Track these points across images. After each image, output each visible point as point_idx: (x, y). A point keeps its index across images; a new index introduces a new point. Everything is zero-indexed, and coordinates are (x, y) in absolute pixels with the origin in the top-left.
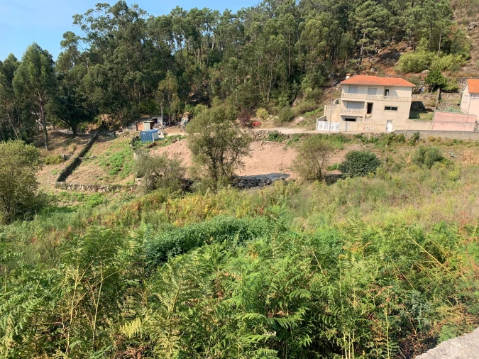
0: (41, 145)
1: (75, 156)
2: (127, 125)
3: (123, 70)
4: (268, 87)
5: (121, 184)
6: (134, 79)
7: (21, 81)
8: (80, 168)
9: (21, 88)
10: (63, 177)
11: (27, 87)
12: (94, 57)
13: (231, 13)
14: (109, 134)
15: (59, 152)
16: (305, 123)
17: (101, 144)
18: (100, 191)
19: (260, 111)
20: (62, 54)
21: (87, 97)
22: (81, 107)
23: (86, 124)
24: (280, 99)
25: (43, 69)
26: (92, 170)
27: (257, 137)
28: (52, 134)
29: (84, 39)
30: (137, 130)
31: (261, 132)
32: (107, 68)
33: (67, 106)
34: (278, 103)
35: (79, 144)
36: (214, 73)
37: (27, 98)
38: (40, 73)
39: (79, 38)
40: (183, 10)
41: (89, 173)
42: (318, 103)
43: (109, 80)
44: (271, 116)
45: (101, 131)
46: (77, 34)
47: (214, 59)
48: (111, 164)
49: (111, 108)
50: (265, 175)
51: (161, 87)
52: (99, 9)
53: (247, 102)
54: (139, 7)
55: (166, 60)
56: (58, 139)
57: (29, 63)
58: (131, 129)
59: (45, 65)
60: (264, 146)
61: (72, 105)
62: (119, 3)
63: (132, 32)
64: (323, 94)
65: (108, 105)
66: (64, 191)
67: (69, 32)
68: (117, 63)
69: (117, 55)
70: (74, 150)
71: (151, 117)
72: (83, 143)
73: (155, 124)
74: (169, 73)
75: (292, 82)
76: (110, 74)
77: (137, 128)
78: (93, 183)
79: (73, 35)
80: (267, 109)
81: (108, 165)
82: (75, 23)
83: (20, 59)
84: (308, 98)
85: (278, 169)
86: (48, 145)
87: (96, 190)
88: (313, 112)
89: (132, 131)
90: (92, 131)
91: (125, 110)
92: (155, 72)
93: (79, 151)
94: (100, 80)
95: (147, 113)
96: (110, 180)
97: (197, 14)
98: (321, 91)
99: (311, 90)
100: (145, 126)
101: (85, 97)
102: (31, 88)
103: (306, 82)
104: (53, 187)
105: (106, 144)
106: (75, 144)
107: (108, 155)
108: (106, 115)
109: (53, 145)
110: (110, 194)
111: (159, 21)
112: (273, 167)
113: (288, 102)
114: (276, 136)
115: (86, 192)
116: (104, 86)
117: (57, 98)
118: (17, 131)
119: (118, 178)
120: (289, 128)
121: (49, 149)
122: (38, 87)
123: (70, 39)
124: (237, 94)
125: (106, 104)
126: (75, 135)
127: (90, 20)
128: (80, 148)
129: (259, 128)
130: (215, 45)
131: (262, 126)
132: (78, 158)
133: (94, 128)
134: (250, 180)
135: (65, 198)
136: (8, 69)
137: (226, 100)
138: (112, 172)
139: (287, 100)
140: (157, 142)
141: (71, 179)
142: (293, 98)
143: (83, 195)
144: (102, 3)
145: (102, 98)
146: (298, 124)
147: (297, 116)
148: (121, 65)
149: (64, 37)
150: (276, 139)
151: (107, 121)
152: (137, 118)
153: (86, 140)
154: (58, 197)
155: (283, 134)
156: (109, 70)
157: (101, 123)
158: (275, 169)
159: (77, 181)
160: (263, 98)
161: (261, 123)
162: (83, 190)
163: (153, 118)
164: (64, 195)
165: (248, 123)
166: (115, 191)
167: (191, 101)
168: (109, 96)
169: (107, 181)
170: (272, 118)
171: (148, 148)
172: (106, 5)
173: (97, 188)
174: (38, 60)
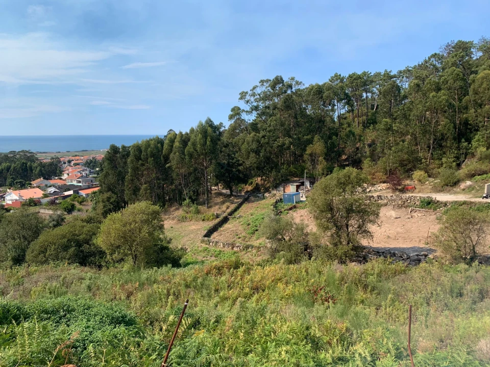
0: (203, 204)
1: (225, 215)
2: (276, 187)
3: (273, 137)
4: (429, 147)
5: (254, 244)
6: (284, 144)
7: (192, 150)
8: (226, 226)
9: (191, 156)
10: (209, 234)
11: (195, 155)
12: (254, 126)
13: (392, 74)
14: (258, 195)
15: (215, 210)
16: (473, 189)
17: (250, 205)
18: (235, 249)
19: (417, 174)
20: (231, 124)
21: (244, 162)
22: (239, 171)
23: (243, 185)
24: (444, 160)
25: (209, 139)
26: (235, 229)
27: (406, 204)
28: (215, 193)
29: (247, 111)
30: (284, 192)
31: (410, 198)
32: (261, 135)
33: (226, 169)
34: (442, 164)
35: (232, 203)
36: (370, 135)
37: (195, 164)
38: (206, 143)
39: (243, 111)
40: (342, 76)
41: (231, 231)
43: (262, 146)
44: (431, 179)
45: (254, 192)
46: (242, 108)
47: (371, 122)
48: (251, 223)
49: (262, 171)
50: (404, 249)
51: (308, 151)
52: (262, 85)
53: (402, 164)
54: (296, 79)
55: (319, 124)
56: (218, 199)
57: (198, 135)
58: (279, 191)
59: (210, 136)
60: (413, 214)
61: (230, 169)
62: (277, 78)
63: (285, 102)
65: (260, 169)
66: (207, 246)
67: (236, 107)
68: (270, 131)
69: (270, 124)
71: (299, 180)
72: (235, 203)
73: (301, 187)
74: (316, 138)
75: (460, 142)
76: (263, 141)
77: (284, 190)
78: (231, 241)
79: (239, 109)
80: (426, 172)
81: (249, 225)
82: (241, 98)
84: (480, 159)
85: (423, 242)
86: (208, 203)
87: (233, 248)
88: (485, 176)
89: (278, 193)
90: (247, 192)
91: (274, 173)
92: (305, 137)
93: (229, 211)
94: (254, 146)
95: (297, 176)
96: (247, 239)
97: (354, 78)
99: (485, 149)
100: (291, 189)
101: (241, 162)
102: (199, 155)
103: (479, 140)
104: (199, 242)
105: (254, 204)
106: (229, 204)
107: (252, 215)
108: (259, 179)
109: (212, 204)
110: (243, 253)
111: (312, 89)
112: (418, 240)
113: (454, 163)
114: (429, 203)
115: (224, 249)
116: (257, 152)
118: (186, 191)
119: (254, 238)
120: (451, 194)
121: (208, 207)
122: (203, 154)
123: (236, 112)
124: (390, 159)
125: (258, 168)
126: (231, 195)
127: (254, 95)
128: (233, 207)
129: (412, 192)
130: (377, 106)
131: (417, 190)
132: (227, 217)
133: (249, 189)
134: (383, 252)
135: (206, 253)
136: (185, 140)
137: (379, 162)
138: (251, 231)
139: (454, 161)
140: (297, 205)
141: (215, 236)
142: (462, 159)
143: (221, 251)
144: (265, 79)
145: (255, 163)
146: (464, 190)
147: (463, 180)
148: (273, 133)
149: (232, 111)
150: (430, 206)
151: (260, 183)
152: (284, 181)
153: (239, 200)
154: (201, 251)
155: (438, 201)
156: (262, 138)
157: (255, 185)
158: (420, 241)
159: (220, 238)
160: (422, 159)
161: (416, 187)
162: (222, 246)
163: (301, 181)
164: (206, 250)
165: (400, 187)
166: (248, 250)
167: (342, 164)
168: (261, 161)
169: (244, 240)
170: (432, 182)
171: (288, 210)
172: (267, 81)
173: (233, 246)
174: (206, 132)
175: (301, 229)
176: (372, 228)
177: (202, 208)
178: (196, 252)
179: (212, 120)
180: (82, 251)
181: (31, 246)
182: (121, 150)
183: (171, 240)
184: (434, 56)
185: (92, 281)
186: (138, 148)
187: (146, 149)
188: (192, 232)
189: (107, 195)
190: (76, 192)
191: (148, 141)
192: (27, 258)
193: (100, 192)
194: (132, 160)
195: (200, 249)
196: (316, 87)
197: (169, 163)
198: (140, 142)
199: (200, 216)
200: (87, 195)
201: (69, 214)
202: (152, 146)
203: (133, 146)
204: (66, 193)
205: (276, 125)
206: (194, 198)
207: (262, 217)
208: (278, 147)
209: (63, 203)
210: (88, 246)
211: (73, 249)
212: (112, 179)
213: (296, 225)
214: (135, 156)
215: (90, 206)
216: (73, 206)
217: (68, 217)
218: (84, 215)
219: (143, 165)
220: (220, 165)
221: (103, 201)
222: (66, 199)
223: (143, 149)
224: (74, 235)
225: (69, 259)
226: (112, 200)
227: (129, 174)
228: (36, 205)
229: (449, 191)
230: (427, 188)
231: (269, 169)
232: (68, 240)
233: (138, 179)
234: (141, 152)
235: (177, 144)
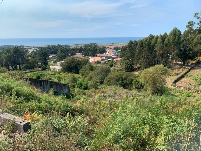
0: (169, 68)
7: (167, 42)
8: (183, 79)
9: (166, 45)
10: (175, 82)
11: (169, 45)
15: (176, 71)
17: (195, 70)
18: (190, 91)
20: (186, 30)
21: (193, 49)
22: (189, 53)
23: (190, 60)
25: (177, 37)
26: (189, 81)
28: (174, 64)
29: (197, 23)
33: (183, 52)
35: (185, 69)
37: (168, 49)
38: (175, 39)
39: (195, 23)
41: (187, 82)
45: (196, 64)
46: (194, 22)
48: (199, 80)
56: (176, 66)
57: (172, 35)
59: (178, 36)
61: (185, 52)
66: (175, 87)
67: (191, 21)
70: (182, 71)
72: (187, 69)
78: (188, 87)
79: (193, 22)
81: (197, 80)
82: (195, 17)
83: (168, 34)
86: (172, 68)
87: (189, 90)
90: (192, 64)
101: (192, 49)
102: (170, 45)
104: (170, 85)
105: (198, 70)
106: (183, 69)
107: (198, 75)
108: (200, 58)
109: (174, 68)
110: (196, 93)
115: (184, 90)
117: (180, 49)
118: (162, 62)
121: (172, 70)
122: (173, 45)
123: (191, 24)
126: (184, 65)
128: (185, 71)
132: (183, 75)
133: (193, 63)
135: (174, 91)
136: (163, 38)
138: (199, 83)
141: (178, 83)
149: (188, 23)
151: (200, 60)
153: (188, 68)
157: (197, 61)
159: (181, 85)
162: (183, 89)
164: (174, 89)
166: (198, 93)
169: (195, 87)
173: (189, 89)
174: (176, 34)
177: (169, 70)
179: (177, 28)
180: (124, 83)
181: (105, 78)
182: (134, 42)
187: (145, 42)
189: (127, 61)
190: (112, 59)
191: (146, 39)
192: (104, 82)
193: (124, 60)
194: (138, 47)
195: (171, 88)
197: (154, 48)
198: (142, 39)
200: (117, 61)
201: (111, 67)
202: (148, 41)
203: (140, 41)
204: (109, 60)
209: (109, 63)
210: (126, 81)
211: (121, 81)
212: (129, 55)
214: (140, 45)
219: (143, 49)
221: (125, 64)
225: (119, 85)
226: (129, 63)
227: (137, 53)
228: (99, 63)
232: (119, 78)
233: (140, 55)
234: (143, 43)
235: (159, 40)
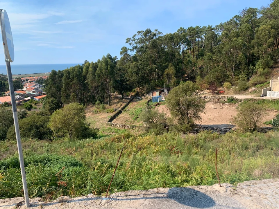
0: (107, 103)
1: (120, 109)
2: (148, 93)
3: (146, 64)
4: (232, 69)
5: (136, 125)
6: (152, 69)
7: (99, 72)
8: (121, 115)
9: (99, 76)
10: (111, 120)
11: (102, 75)
12: (135, 58)
13: (212, 27)
14: (138, 98)
15: (114, 107)
16: (256, 92)
17: (134, 103)
18: (126, 128)
19: (226, 84)
20: (122, 57)
21: (129, 79)
22: (127, 84)
23: (129, 92)
24: (240, 76)
25: (109, 66)
26: (125, 117)
27: (220, 101)
28: (114, 97)
29: (131, 50)
30: (153, 96)
31: (222, 97)
32: (139, 63)
33: (120, 83)
34: (239, 78)
35: (124, 103)
36: (200, 62)
37: (102, 80)
38: (108, 68)
39: (129, 49)
40: (184, 29)
41: (124, 118)
42: (267, 78)
43: (140, 70)
44: (233, 87)
45: (136, 96)
46: (128, 48)
47: (201, 55)
48: (135, 114)
49: (140, 84)
50: (218, 125)
51: (166, 73)
52: (139, 34)
53: (218, 79)
54: (158, 31)
55: (171, 57)
56: (116, 100)
57: (103, 64)
58: (150, 95)
59: (110, 64)
60: (224, 106)
61: (122, 83)
62: (147, 30)
63: (152, 44)
64: (271, 72)
65: (139, 83)
66: (110, 127)
67: (124, 47)
68: (144, 61)
69: (144, 57)
70: (119, 106)
72: (125, 103)
73: (162, 93)
74: (170, 64)
75: (249, 65)
76: (140, 67)
77: (153, 94)
78: (124, 124)
79: (126, 48)
80: (231, 83)
81: (133, 114)
82: (127, 42)
84: (260, 75)
85: (228, 121)
86: (110, 103)
88: (262, 84)
89: (149, 97)
90: (132, 96)
91: (147, 85)
92: (164, 64)
93: (122, 107)
94: (135, 70)
95: (159, 87)
96: (132, 123)
97: (191, 30)
98: (270, 70)
99: (262, 70)
100: (157, 94)
101: (128, 79)
102: (104, 76)
103: (259, 65)
104: (106, 124)
105: (136, 103)
106: (122, 103)
107: (135, 109)
108: (139, 88)
109: (112, 103)
110: (131, 130)
111: (167, 37)
112: (226, 120)
113: (246, 78)
114: (232, 100)
115: (120, 128)
116: (137, 73)
117: (115, 80)
118: (97, 96)
119: (137, 121)
120: (244, 95)
121: (110, 105)
122: (106, 75)
123: (124, 50)
124: (211, 76)
126: (123, 98)
127: (134, 40)
129: (223, 94)
130: (204, 45)
131: (226, 93)
132: (121, 110)
133: (133, 95)
134: (207, 127)
135: (110, 131)
136: (95, 67)
137: (205, 78)
138: (134, 118)
139: (246, 77)
140: (160, 103)
141: (115, 121)
142: (250, 76)
143: (118, 129)
144: (141, 31)
145: (136, 79)
146: (251, 92)
147: (250, 87)
148: (146, 62)
149: (122, 50)
150: (232, 102)
151: (139, 91)
152: (153, 90)
153: (127, 101)
154: (107, 130)
155: (237, 99)
156: (140, 65)
157: (136, 92)
158: (227, 121)
159: (117, 122)
160: (229, 76)
161: (225, 91)
162: (118, 127)
163: (162, 89)
164: (110, 129)
165: (216, 92)
166: (133, 129)
167: (185, 79)
168: (139, 79)
169: (131, 123)
170: (234, 88)
171: (155, 106)
172: (142, 32)
173: (125, 126)
174: (107, 62)
175: (162, 116)
176: (201, 114)
177: (106, 106)
178: (105, 130)
179: (111, 55)
180: (39, 132)
181: (9, 129)
182: (58, 73)
183: (90, 124)
184: (236, 17)
185: (49, 148)
186: (68, 72)
187: (73, 72)
188: (101, 119)
189: (51, 99)
190: (32, 98)
191: (74, 68)
192: (8, 136)
193: (47, 97)
194: (65, 79)
195: (106, 128)
196: (170, 35)
197: (86, 80)
198: (69, 68)
199: (105, 110)
200: (39, 99)
201: (29, 111)
202: (76, 71)
203: (65, 71)
204: (27, 99)
205: (148, 57)
206: (101, 100)
207: (141, 110)
208: (149, 70)
209: (25, 105)
210: (43, 129)
211: (34, 130)
212: (53, 90)
213: (160, 114)
214: (67, 76)
215: (41, 106)
216: (31, 106)
217: (29, 113)
218: (38, 111)
219: (71, 82)
220: (116, 81)
221: (49, 103)
222: (27, 102)
223: (71, 72)
224: (34, 122)
225: (32, 136)
226: (54, 102)
227: (64, 87)
228: (9, 106)
229: (243, 93)
230: (231, 92)
231: (144, 83)
232: (31, 125)
233: (69, 90)
234: (70, 74)
235: (90, 69)
